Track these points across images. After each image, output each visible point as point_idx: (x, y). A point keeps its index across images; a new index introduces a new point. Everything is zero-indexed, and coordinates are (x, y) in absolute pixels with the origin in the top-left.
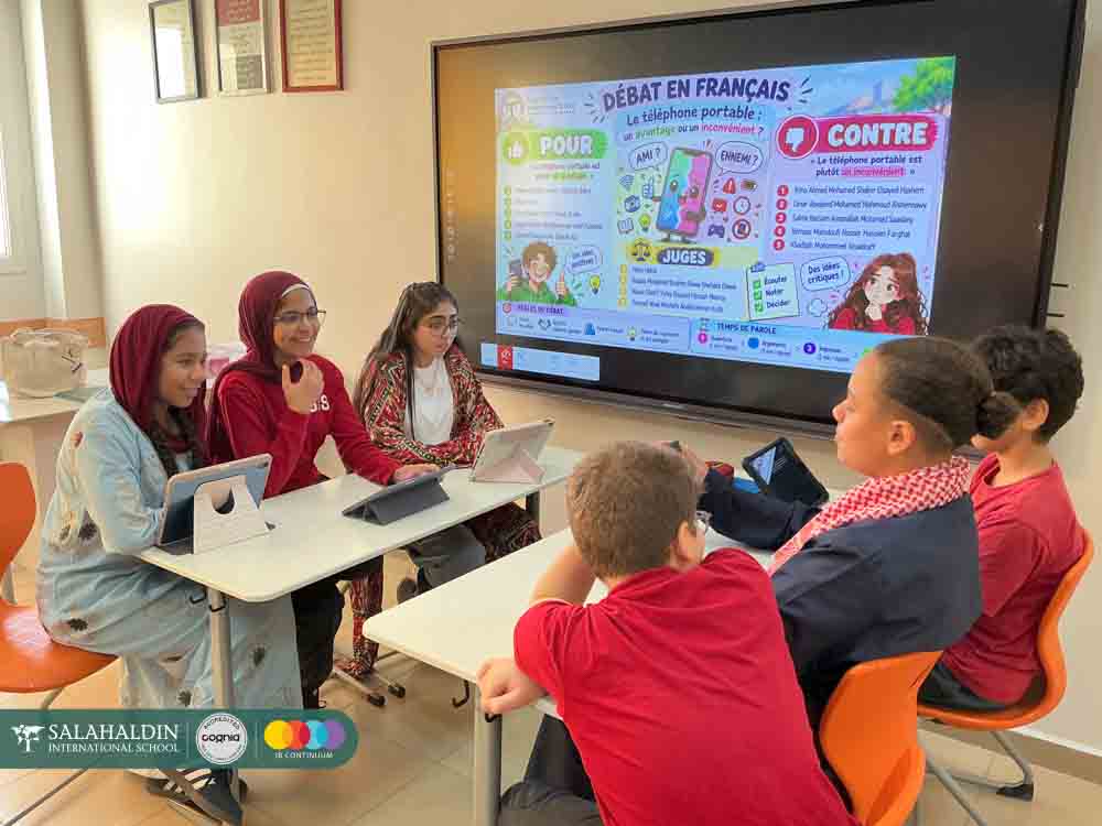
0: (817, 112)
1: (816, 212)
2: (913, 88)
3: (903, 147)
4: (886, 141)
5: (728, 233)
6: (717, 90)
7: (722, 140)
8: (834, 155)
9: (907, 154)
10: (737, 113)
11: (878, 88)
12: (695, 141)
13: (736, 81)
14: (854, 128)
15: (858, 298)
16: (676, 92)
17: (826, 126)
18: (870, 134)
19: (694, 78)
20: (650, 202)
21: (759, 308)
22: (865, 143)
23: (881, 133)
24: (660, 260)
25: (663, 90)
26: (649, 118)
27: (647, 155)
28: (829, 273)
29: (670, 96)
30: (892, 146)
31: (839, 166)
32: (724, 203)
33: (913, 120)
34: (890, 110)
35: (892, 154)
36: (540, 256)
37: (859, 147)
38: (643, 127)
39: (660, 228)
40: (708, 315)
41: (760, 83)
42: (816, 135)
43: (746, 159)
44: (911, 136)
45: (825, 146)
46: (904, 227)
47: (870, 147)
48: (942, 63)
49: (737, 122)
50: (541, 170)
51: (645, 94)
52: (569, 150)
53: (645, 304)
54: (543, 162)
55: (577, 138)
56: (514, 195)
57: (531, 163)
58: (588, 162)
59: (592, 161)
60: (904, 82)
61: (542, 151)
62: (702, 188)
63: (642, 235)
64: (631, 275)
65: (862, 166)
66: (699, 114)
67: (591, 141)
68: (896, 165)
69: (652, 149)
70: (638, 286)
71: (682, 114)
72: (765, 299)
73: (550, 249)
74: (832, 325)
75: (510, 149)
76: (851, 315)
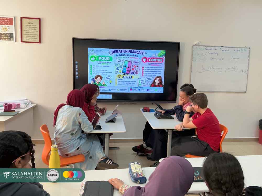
0: (147, 57)
1: (148, 70)
2: (160, 54)
3: (159, 62)
4: (157, 61)
5: (135, 73)
6: (132, 52)
7: (133, 60)
8: (150, 63)
9: (160, 63)
10: (135, 56)
11: (156, 54)
12: (129, 59)
13: (135, 51)
14: (153, 59)
15: (154, 82)
16: (125, 52)
17: (149, 59)
18: (155, 60)
19: (128, 50)
20: (121, 68)
21: (140, 84)
23: (156, 60)
24: (123, 78)
25: (123, 51)
26: (120, 55)
27: (120, 61)
28: (150, 79)
30: (158, 62)
32: (134, 69)
33: (160, 59)
34: (157, 57)
36: (98, 77)
37: (153, 62)
38: (119, 57)
39: (123, 72)
40: (132, 86)
41: (139, 52)
42: (147, 60)
43: (137, 62)
44: (160, 60)
45: (149, 61)
46: (160, 73)
47: (155, 62)
48: (164, 51)
49: (135, 57)
50: (98, 63)
51: (120, 52)
52: (105, 59)
53: (120, 85)
54: (99, 61)
55: (106, 57)
56: (93, 67)
57: (97, 61)
58: (109, 61)
59: (109, 62)
60: (159, 53)
61: (99, 59)
62: (130, 67)
63: (120, 74)
64: (118, 80)
65: (154, 64)
66: (129, 55)
67: (109, 58)
68: (159, 64)
69: (121, 60)
70: (119, 82)
71: (126, 55)
72: (141, 83)
73: (101, 76)
74: (151, 86)
75: (92, 59)
76: (153, 85)
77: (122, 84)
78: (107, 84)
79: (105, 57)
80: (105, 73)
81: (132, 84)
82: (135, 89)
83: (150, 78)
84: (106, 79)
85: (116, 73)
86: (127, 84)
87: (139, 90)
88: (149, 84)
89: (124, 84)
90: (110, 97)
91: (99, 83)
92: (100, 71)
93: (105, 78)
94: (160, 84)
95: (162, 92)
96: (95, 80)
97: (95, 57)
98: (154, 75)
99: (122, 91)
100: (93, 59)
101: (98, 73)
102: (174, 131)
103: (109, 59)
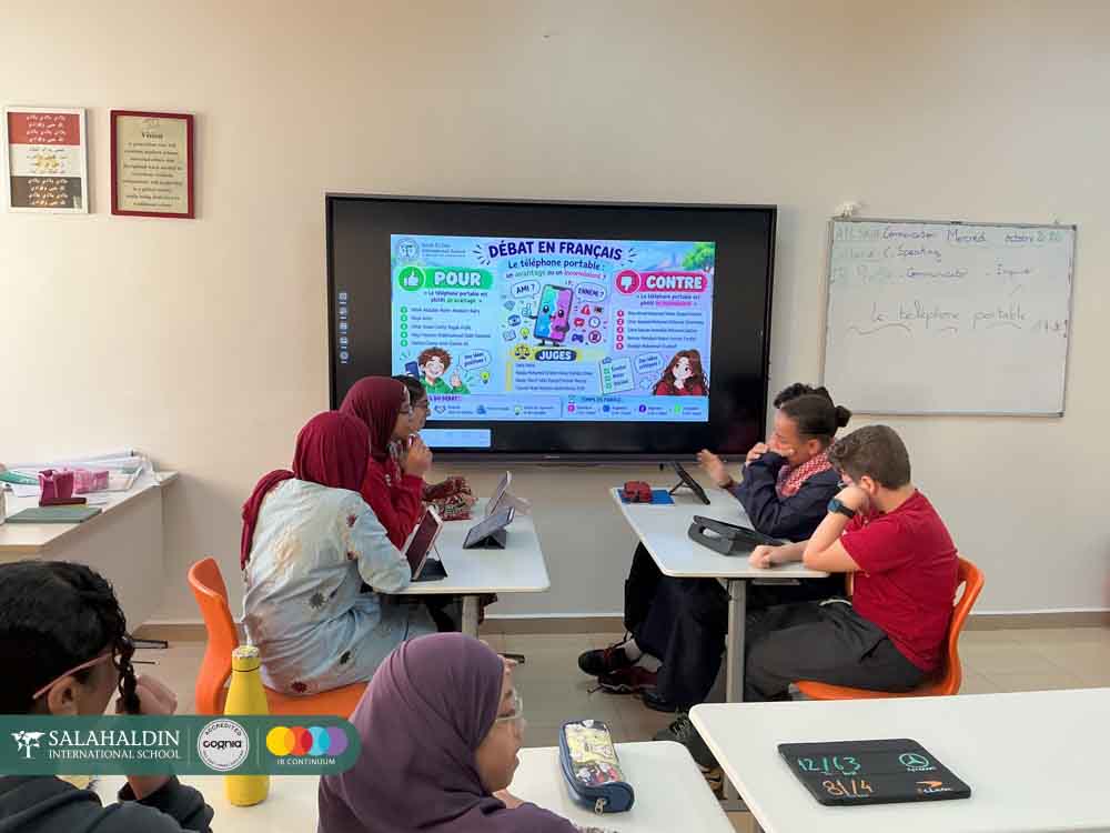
0: (639, 271)
1: (643, 326)
2: (693, 258)
3: (689, 289)
4: (680, 286)
5: (586, 340)
6: (574, 250)
7: (578, 282)
8: (650, 293)
9: (692, 294)
10: (589, 265)
11: (674, 258)
12: (560, 281)
13: (586, 246)
14: (661, 278)
15: (669, 375)
16: (545, 249)
17: (645, 276)
18: (670, 282)
19: (558, 242)
20: (528, 319)
21: (609, 386)
22: (668, 287)
23: (677, 282)
24: (537, 358)
25: (535, 247)
26: (525, 264)
27: (526, 288)
28: (652, 362)
29: (540, 251)
30: (683, 289)
31: (655, 300)
32: (583, 320)
33: (694, 276)
34: (682, 269)
35: (683, 293)
36: (434, 358)
37: (665, 289)
38: (520, 269)
39: (536, 336)
40: (574, 393)
41: (602, 248)
42: (639, 282)
43: (596, 293)
44: (693, 284)
45: (645, 288)
46: (693, 335)
47: (671, 289)
48: (708, 246)
49: (588, 270)
50: (435, 296)
51: (522, 249)
52: (461, 283)
53: (526, 388)
54: (437, 289)
55: (467, 274)
56: (409, 314)
57: (427, 290)
58: (477, 290)
59: (480, 291)
60: (688, 254)
61: (437, 283)
62: (566, 312)
63: (523, 342)
64: (515, 369)
65: (667, 299)
66: (562, 263)
67: (479, 276)
68: (688, 300)
69: (529, 284)
70: (521, 377)
71: (549, 263)
72: (613, 380)
73: (445, 353)
74: (655, 393)
75: (405, 280)
76: (666, 386)
77: (535, 385)
78: (471, 385)
79: (461, 275)
80: (462, 340)
81: (574, 384)
82: (588, 404)
83: (651, 359)
84: (466, 364)
85: (510, 337)
86: (554, 385)
87: (606, 409)
88: (645, 384)
89: (543, 384)
90: (482, 439)
91: (439, 379)
92: (442, 331)
93: (464, 360)
94: (693, 384)
95: (704, 418)
96: (420, 369)
97: (418, 274)
98: (669, 346)
99: (532, 415)
100: (413, 281)
101: (431, 340)
102: (754, 582)
103: (480, 281)
